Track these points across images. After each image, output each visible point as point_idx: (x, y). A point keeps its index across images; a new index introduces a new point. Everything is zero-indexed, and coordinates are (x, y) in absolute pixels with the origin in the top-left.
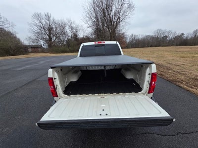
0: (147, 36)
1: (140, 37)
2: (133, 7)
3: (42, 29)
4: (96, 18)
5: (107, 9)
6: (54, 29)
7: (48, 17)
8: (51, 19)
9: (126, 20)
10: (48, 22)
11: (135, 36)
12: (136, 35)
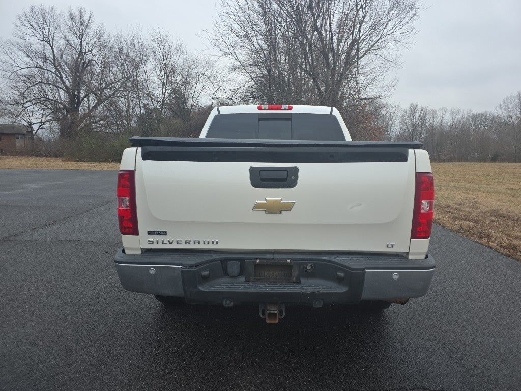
0: (474, 117)
1: (448, 120)
2: (411, 7)
3: (49, 66)
4: (269, 36)
5: (310, 8)
6: (97, 70)
7: (80, 24)
8: (91, 31)
9: (384, 52)
10: (77, 41)
11: (424, 114)
12: (430, 108)
